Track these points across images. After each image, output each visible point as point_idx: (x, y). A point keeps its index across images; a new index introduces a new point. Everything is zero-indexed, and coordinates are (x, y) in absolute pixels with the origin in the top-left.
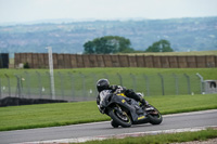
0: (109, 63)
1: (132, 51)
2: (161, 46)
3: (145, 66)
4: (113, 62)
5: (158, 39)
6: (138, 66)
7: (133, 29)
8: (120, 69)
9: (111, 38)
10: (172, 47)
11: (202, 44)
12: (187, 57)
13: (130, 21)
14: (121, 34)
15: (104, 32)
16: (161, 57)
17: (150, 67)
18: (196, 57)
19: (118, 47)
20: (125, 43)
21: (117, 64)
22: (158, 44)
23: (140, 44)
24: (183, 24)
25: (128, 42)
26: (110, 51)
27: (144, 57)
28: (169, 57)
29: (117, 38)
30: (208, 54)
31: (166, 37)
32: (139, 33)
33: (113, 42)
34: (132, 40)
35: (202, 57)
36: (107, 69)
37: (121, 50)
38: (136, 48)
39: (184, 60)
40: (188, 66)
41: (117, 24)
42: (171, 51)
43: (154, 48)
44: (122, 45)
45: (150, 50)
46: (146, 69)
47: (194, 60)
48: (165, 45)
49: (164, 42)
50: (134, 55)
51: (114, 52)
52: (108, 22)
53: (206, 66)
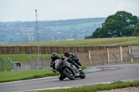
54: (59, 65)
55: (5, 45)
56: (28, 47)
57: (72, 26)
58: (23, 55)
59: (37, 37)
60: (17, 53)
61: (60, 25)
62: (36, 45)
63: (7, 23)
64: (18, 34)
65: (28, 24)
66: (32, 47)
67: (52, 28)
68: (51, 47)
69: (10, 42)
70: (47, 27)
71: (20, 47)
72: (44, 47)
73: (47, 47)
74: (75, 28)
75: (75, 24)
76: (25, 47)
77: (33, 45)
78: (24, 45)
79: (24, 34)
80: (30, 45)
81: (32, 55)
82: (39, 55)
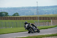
0: (3, 19)
1: (9, 16)
2: (16, 14)
3: (12, 20)
4: (4, 19)
5: (15, 12)
6: (10, 20)
7: (9, 10)
8: (5, 20)
9: (3, 12)
10: (19, 15)
11: (27, 14)
12: (23, 17)
13: (8, 8)
14: (6, 11)
15: (1, 11)
16: (16, 17)
17: (13, 20)
18: (25, 17)
19: (5, 15)
20: (7, 14)
21: (5, 19)
22: (15, 14)
23: (11, 14)
24: (22, 9)
25: (7, 13)
26: (3, 16)
27: (12, 17)
28: (18, 17)
29: (5, 12)
30: (28, 16)
31: (18, 12)
32: (10, 11)
33: (4, 14)
34: (8, 13)
35: (27, 17)
36: (2, 20)
37: (6, 16)
38: (10, 15)
39: (22, 18)
40: (23, 20)
41: (5, 9)
42: (19, 16)
43: (14, 15)
44: (6, 14)
45: (13, 15)
46: (12, 21)
47: (25, 18)
48: (17, 14)
49: (17, 13)
50: (9, 17)
51: (4, 16)
52: (2, 8)
53: (28, 20)
54: (27, 26)
55: (25, 16)
56: (34, 17)
57: (52, 9)
58: (32, 20)
59: (38, 13)
60: (29, 20)
61: (47, 8)
62: (37, 16)
63: (25, 7)
64: (30, 12)
65: (34, 8)
66: (35, 17)
67: (43, 9)
68: (43, 17)
69: (27, 15)
70: (42, 9)
71: (30, 17)
72: (40, 17)
73: (42, 17)
74: (53, 9)
75: (53, 8)
76: (33, 17)
77: (36, 16)
78: (32, 16)
79: (32, 12)
80: (35, 16)
81: (35, 20)
82: (38, 21)
